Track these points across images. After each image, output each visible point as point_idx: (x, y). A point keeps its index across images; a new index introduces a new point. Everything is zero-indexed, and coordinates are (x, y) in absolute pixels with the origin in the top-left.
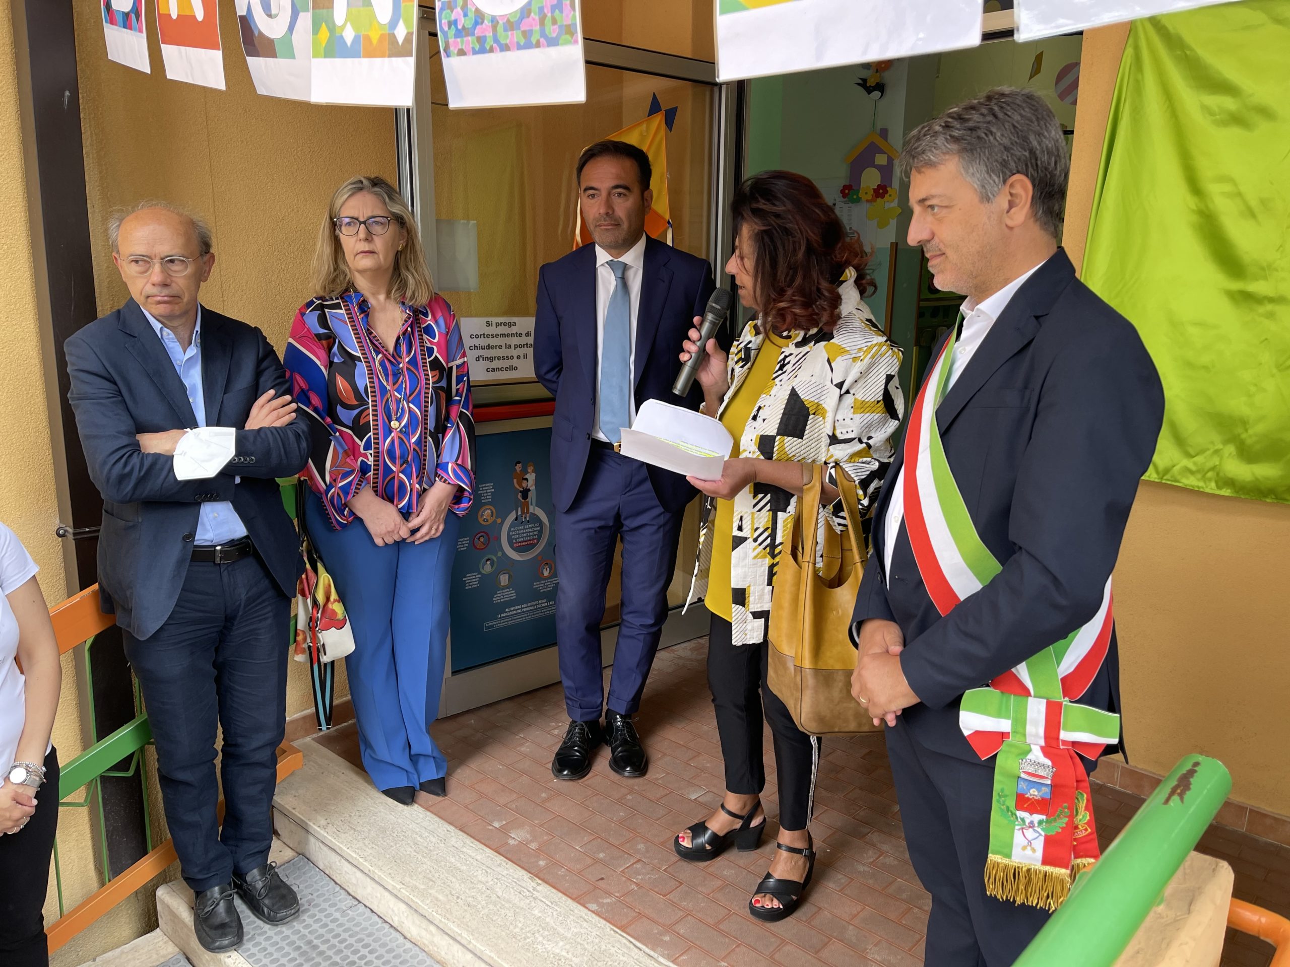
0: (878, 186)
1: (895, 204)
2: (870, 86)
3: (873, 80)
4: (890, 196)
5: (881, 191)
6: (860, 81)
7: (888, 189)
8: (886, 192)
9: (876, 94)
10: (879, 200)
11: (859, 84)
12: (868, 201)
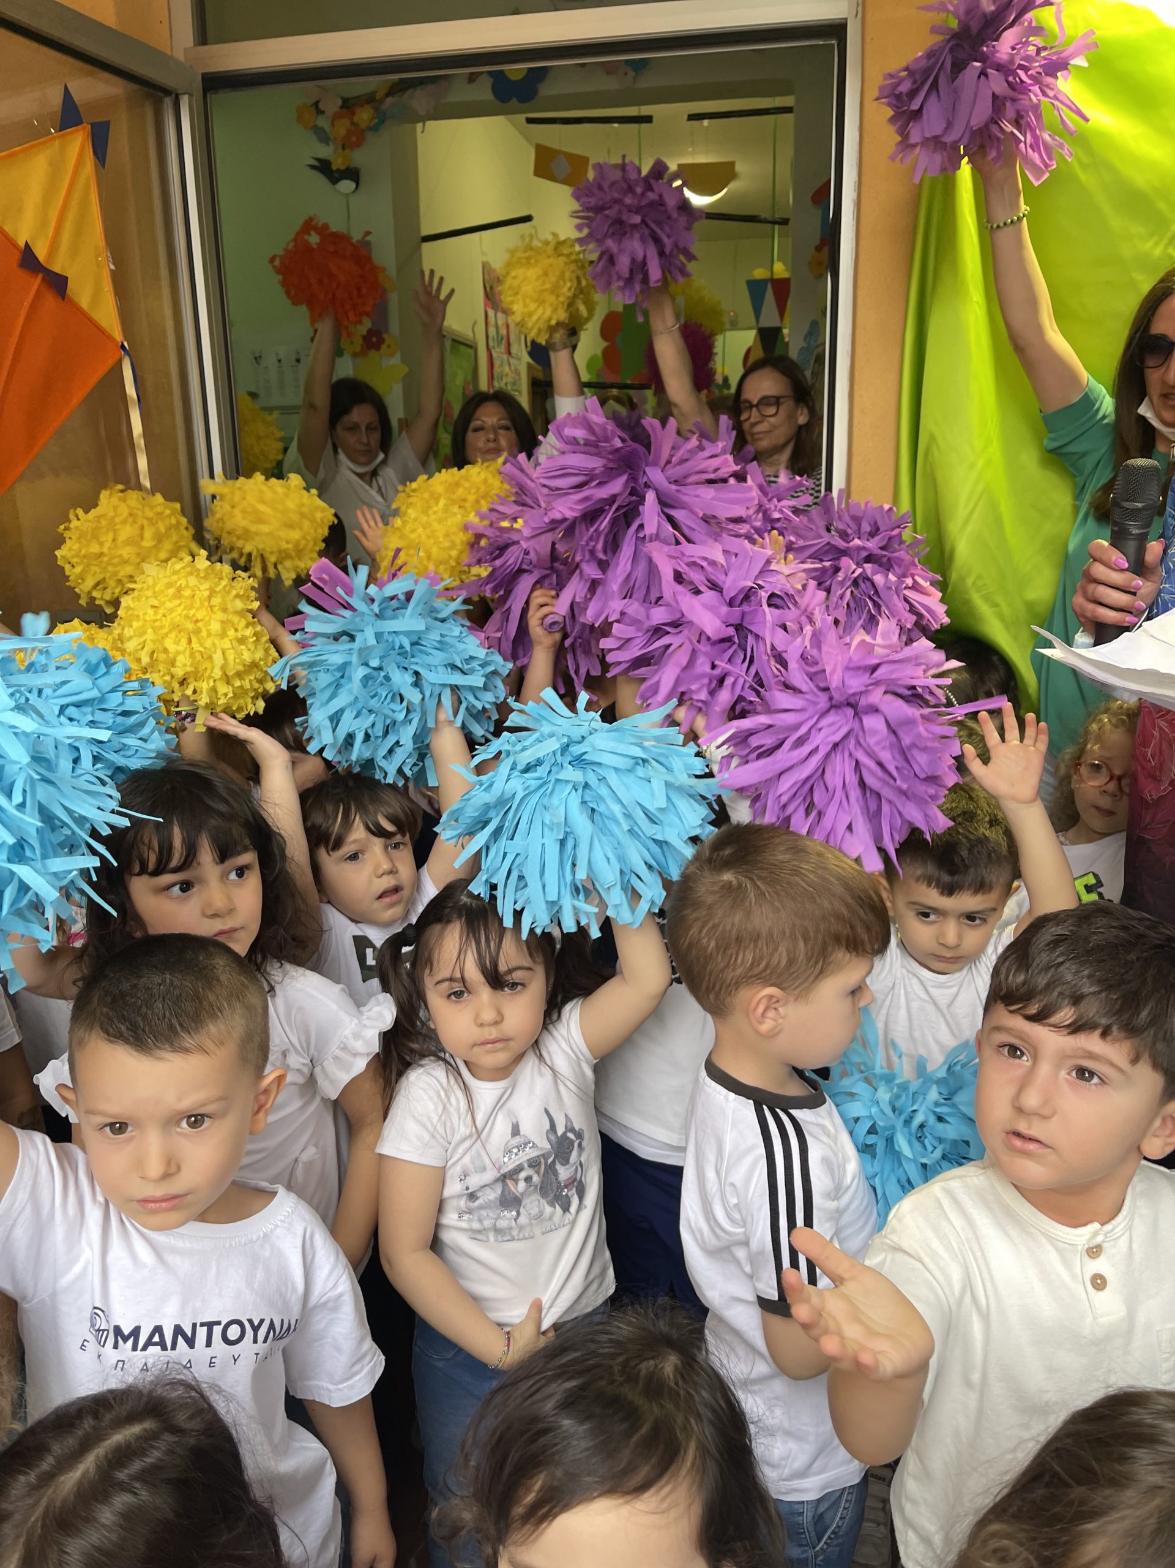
0: (369, 331)
1: (396, 360)
2: (338, 170)
3: (340, 161)
4: (389, 346)
5: (374, 339)
6: (316, 163)
7: (385, 336)
8: (381, 341)
9: (347, 186)
10: (373, 353)
11: (313, 167)
12: (355, 355)
